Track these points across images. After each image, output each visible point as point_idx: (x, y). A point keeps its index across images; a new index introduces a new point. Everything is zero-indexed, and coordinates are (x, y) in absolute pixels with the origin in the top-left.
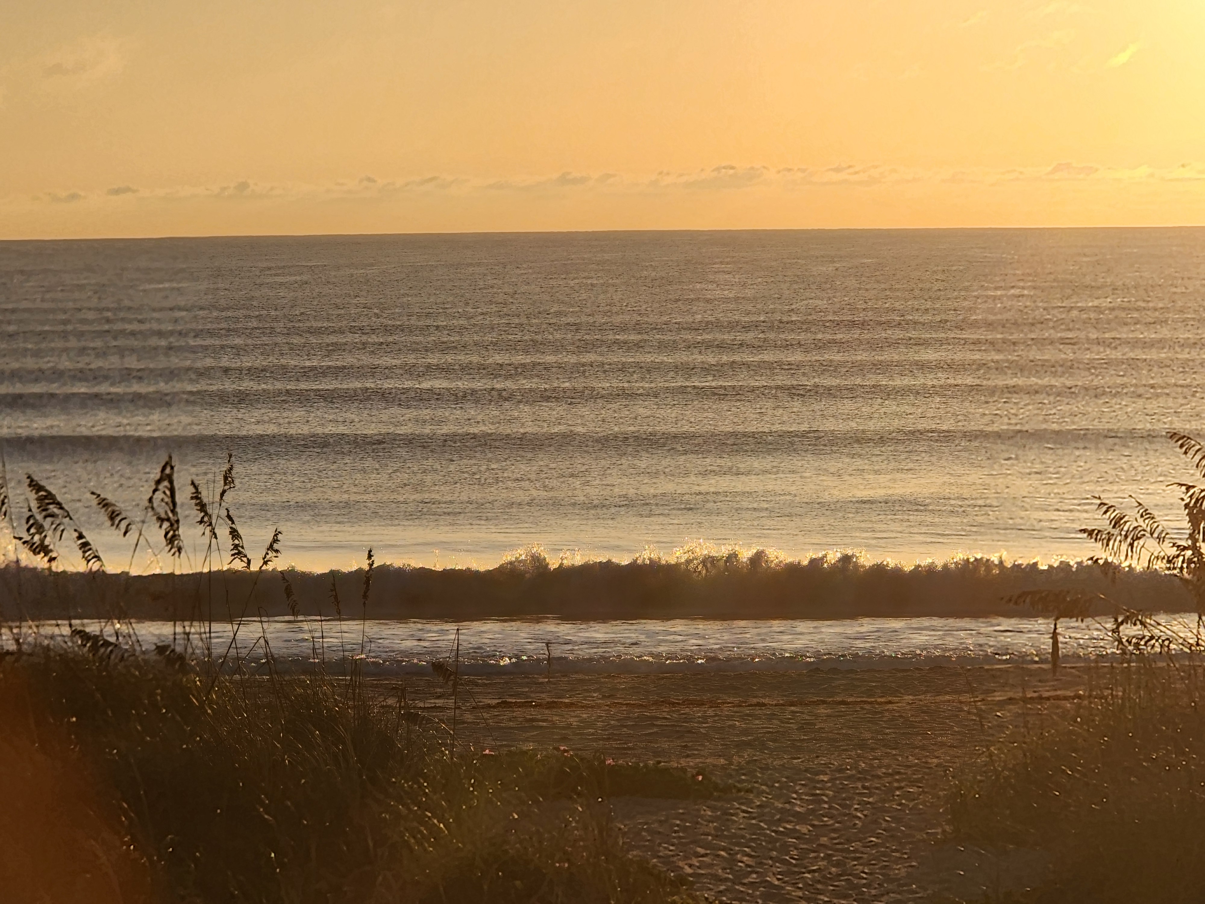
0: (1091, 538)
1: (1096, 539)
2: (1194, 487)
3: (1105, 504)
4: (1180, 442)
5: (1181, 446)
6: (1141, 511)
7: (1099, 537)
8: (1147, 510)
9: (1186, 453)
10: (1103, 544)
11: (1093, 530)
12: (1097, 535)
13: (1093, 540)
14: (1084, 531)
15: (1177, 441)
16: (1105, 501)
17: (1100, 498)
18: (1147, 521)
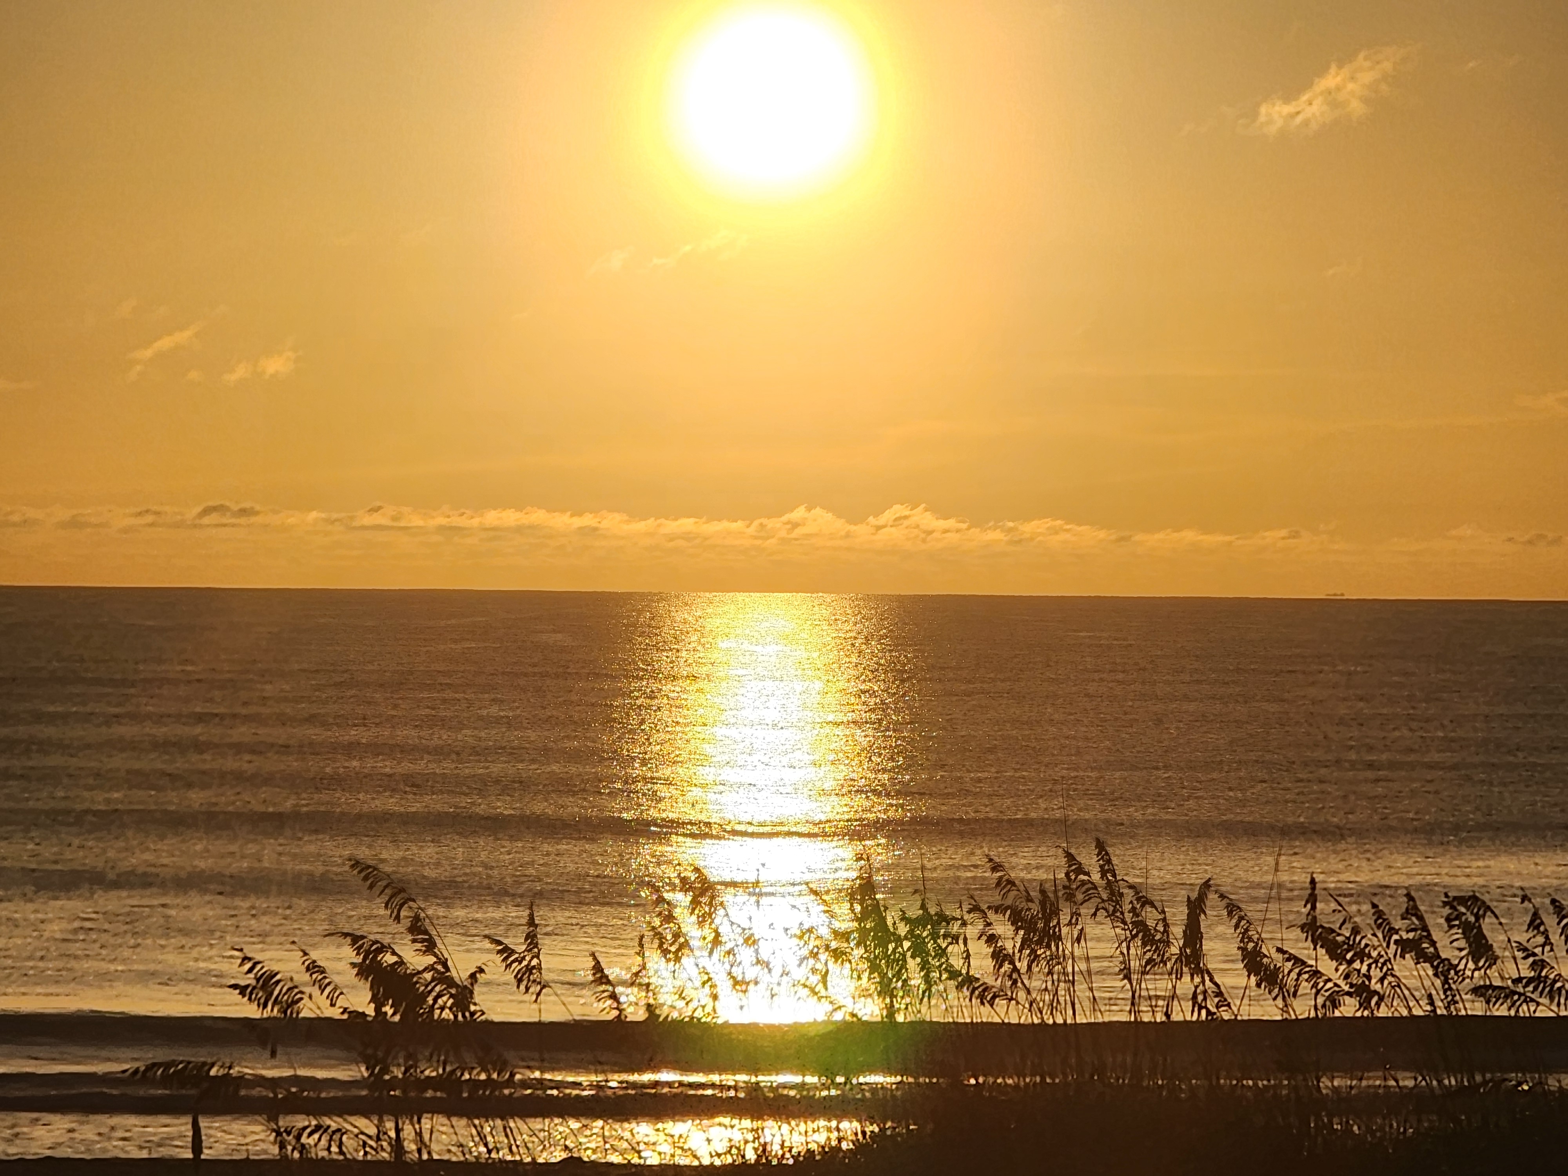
0: (244, 996)
1: (250, 999)
2: (363, 937)
3: (250, 959)
4: (363, 874)
5: (366, 879)
6: (307, 963)
7: (253, 996)
8: (314, 962)
9: (371, 887)
10: (259, 1005)
11: (247, 986)
12: (251, 993)
13: (246, 998)
14: (234, 987)
15: (360, 872)
16: (249, 955)
17: (241, 950)
18: (314, 976)
